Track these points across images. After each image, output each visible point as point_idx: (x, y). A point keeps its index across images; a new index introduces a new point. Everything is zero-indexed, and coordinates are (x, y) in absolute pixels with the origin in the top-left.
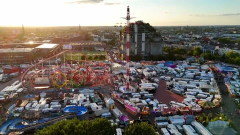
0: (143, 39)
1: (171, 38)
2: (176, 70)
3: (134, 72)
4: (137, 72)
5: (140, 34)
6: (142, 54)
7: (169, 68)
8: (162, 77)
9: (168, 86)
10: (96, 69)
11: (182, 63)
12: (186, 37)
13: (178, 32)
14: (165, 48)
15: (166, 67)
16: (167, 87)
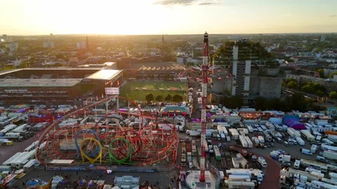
0: (248, 70)
1: (300, 59)
2: (303, 137)
3: (223, 136)
4: (230, 134)
5: (242, 62)
6: (245, 94)
7: (291, 131)
8: (274, 153)
9: (284, 182)
10: (161, 123)
11: (317, 118)
12: (328, 57)
13: (314, 45)
14: (288, 81)
15: (285, 127)
16: (281, 182)
